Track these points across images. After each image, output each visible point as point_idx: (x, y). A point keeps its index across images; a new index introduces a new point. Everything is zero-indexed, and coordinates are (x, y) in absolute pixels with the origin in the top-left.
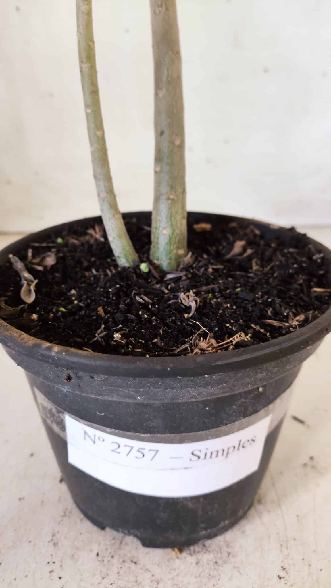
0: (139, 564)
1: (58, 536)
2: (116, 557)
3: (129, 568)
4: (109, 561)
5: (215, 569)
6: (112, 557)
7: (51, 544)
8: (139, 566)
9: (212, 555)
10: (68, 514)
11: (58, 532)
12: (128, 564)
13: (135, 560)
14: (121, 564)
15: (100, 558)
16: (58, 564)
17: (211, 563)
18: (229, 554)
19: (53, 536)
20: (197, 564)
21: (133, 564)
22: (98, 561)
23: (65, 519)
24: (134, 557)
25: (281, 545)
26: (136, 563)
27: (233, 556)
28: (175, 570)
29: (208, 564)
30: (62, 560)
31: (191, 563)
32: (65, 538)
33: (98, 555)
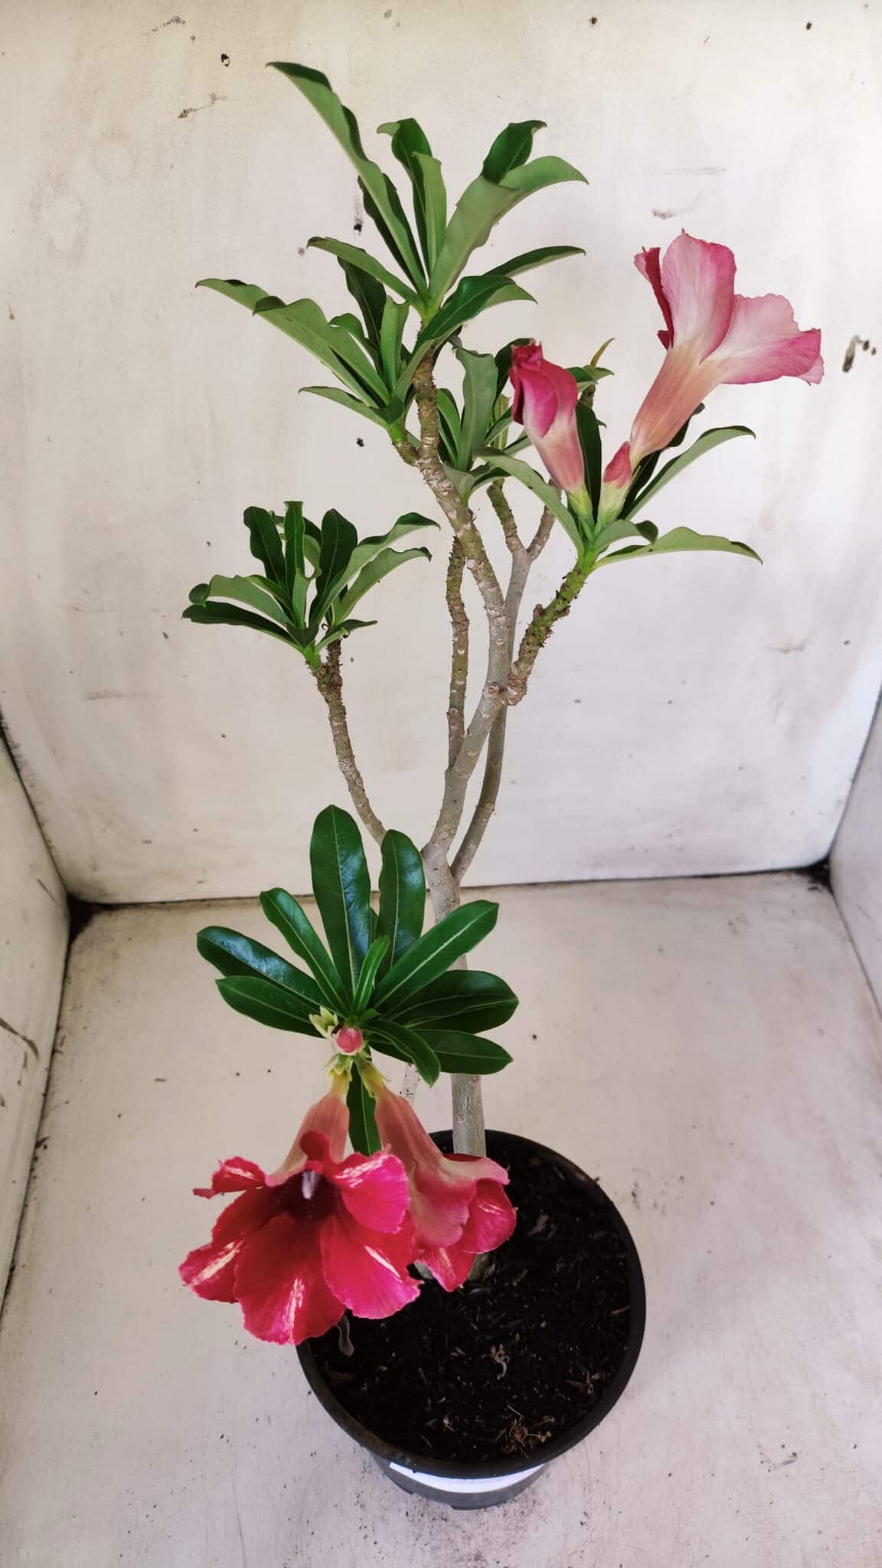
0: (449, 1521)
1: (363, 1496)
2: (426, 1515)
3: (440, 1526)
4: (420, 1520)
5: (522, 1520)
6: (422, 1515)
7: (358, 1506)
8: (449, 1523)
9: (518, 1504)
10: (368, 1470)
11: (362, 1492)
12: (439, 1522)
13: (444, 1517)
14: (431, 1522)
15: (410, 1518)
16: (370, 1528)
17: (518, 1514)
18: (534, 1502)
19: (358, 1497)
20: (504, 1516)
21: (444, 1521)
22: (409, 1521)
23: (366, 1475)
24: (443, 1513)
25: (585, 1489)
26: (446, 1520)
27: (538, 1504)
28: (484, 1524)
29: (515, 1515)
30: (373, 1523)
31: (499, 1516)
32: (371, 1498)
33: (407, 1514)
